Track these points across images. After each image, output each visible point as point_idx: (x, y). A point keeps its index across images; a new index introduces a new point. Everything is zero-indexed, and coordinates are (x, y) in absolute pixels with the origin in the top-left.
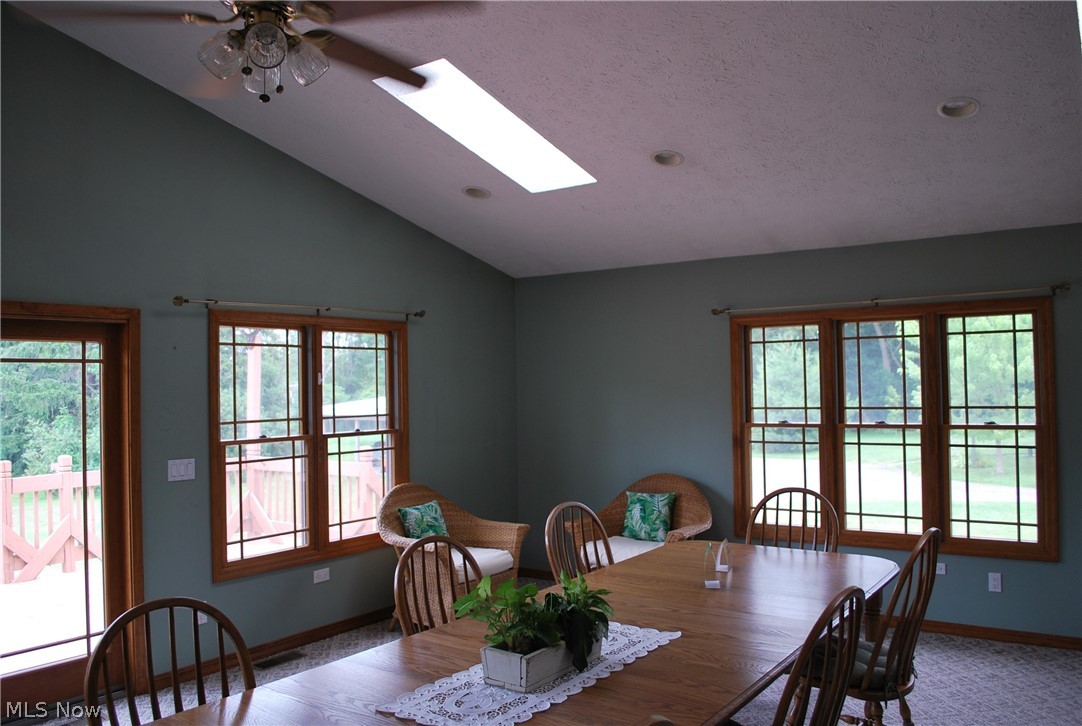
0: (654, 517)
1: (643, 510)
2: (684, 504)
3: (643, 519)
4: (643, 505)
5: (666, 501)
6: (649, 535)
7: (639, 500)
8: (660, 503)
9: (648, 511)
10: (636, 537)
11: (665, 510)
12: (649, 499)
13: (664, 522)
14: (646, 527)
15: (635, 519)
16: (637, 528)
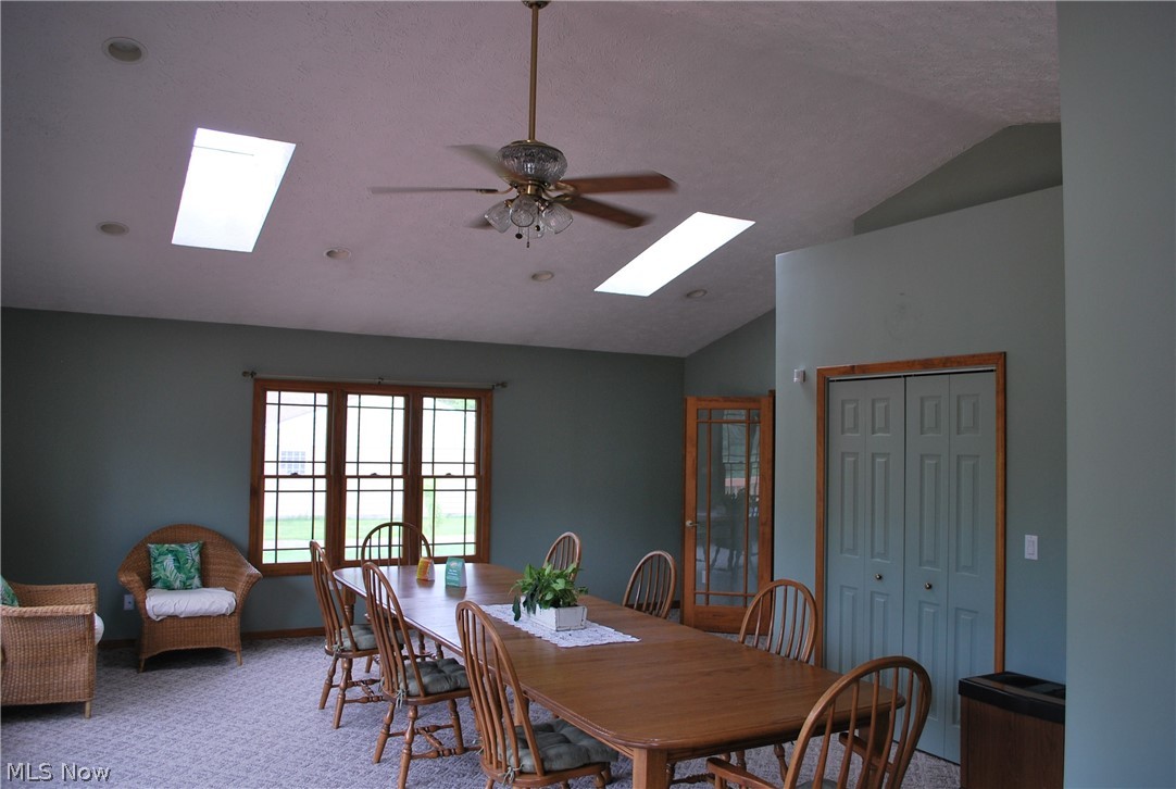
0: (188, 565)
1: (177, 560)
2: (210, 551)
3: (179, 569)
4: (175, 555)
5: (197, 550)
6: (184, 583)
7: (171, 552)
8: (191, 552)
9: (182, 561)
10: (169, 587)
11: (197, 558)
12: (180, 549)
13: (198, 569)
14: (182, 576)
15: (168, 569)
16: (172, 579)
